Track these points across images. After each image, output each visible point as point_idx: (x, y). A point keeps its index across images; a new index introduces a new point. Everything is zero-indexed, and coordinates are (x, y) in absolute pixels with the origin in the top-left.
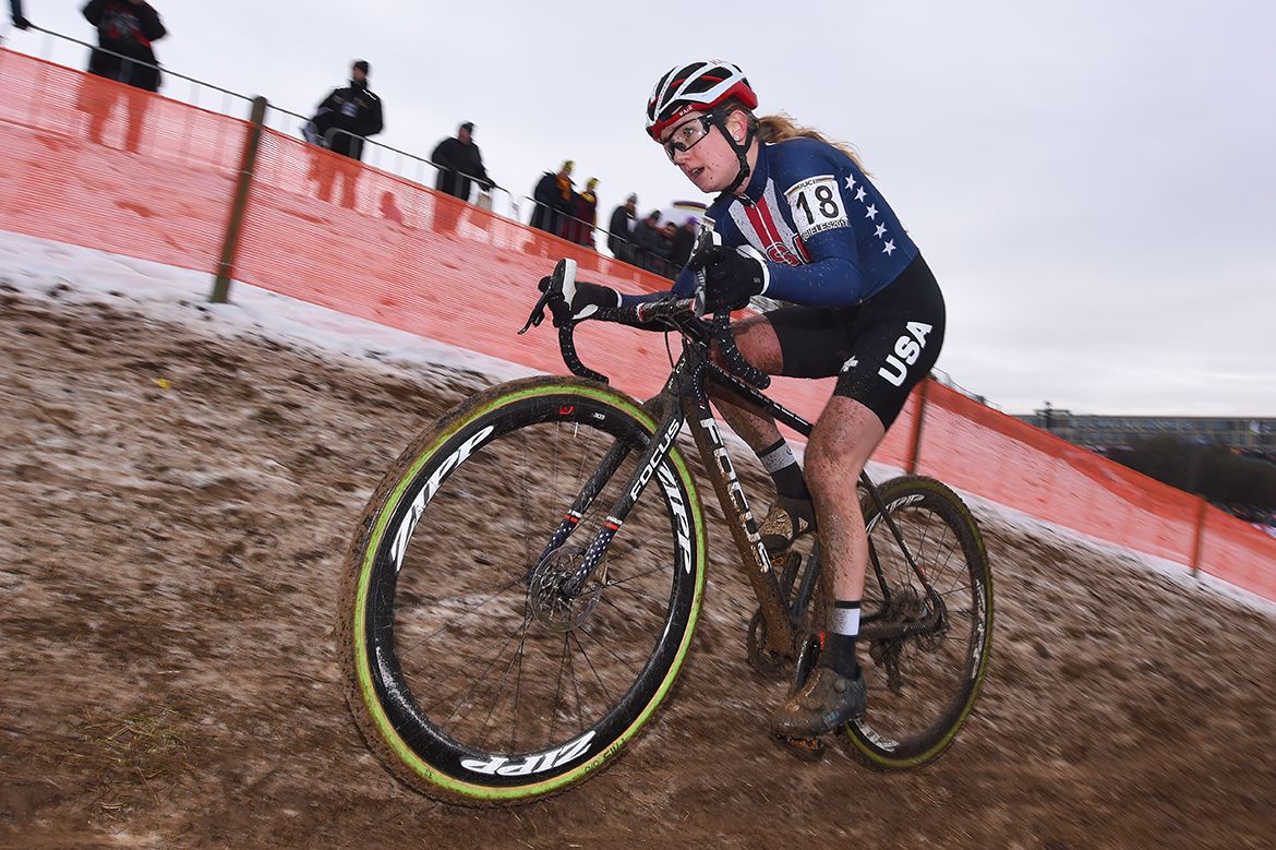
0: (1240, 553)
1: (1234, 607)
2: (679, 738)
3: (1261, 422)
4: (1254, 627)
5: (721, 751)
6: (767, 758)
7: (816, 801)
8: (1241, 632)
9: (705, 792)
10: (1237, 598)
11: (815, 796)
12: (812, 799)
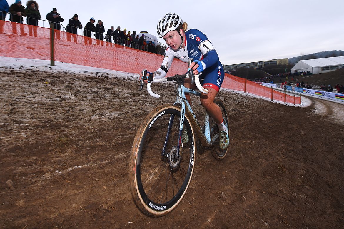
1: (252, 97)
3: (259, 62)
8: (252, 102)
10: (252, 96)
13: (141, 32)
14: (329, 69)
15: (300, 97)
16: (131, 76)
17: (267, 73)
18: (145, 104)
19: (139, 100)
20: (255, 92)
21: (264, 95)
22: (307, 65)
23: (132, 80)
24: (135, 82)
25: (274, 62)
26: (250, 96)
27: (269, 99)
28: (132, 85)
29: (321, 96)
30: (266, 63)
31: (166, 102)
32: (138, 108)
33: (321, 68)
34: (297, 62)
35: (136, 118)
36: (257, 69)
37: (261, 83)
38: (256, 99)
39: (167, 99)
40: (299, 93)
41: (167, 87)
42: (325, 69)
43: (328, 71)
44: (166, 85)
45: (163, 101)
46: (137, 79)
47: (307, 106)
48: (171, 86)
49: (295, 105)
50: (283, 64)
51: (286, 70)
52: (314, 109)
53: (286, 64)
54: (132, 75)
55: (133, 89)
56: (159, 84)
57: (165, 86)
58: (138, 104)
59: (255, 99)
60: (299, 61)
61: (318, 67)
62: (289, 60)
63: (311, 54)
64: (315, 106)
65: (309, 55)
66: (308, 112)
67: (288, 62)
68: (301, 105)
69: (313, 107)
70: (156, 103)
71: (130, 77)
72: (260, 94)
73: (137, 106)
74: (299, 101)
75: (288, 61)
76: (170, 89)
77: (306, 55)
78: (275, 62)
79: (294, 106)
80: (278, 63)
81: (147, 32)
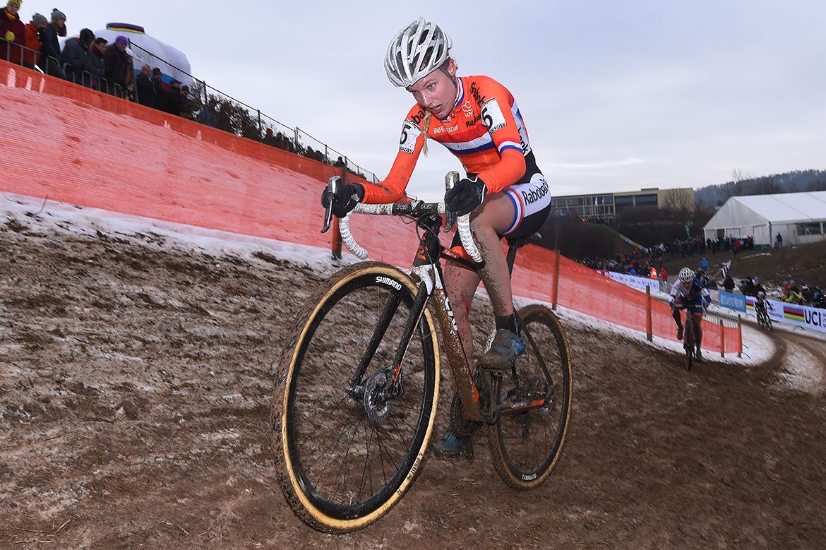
0: (583, 289)
1: (580, 327)
2: (97, 497)
3: (600, 197)
4: (592, 339)
5: (143, 501)
6: (189, 498)
7: (234, 524)
8: (582, 344)
9: (122, 539)
10: (582, 321)
11: (234, 521)
12: (230, 523)
13: (111, 26)
14: (818, 232)
15: (739, 326)
16: (29, 214)
17: (627, 240)
18: (91, 350)
19: (57, 332)
20: (591, 307)
21: (623, 318)
22: (753, 214)
23: (34, 235)
24: (46, 244)
25: (648, 198)
26: (574, 323)
27: (641, 336)
28: (30, 257)
29: (802, 324)
30: (622, 201)
31: (210, 344)
32: (44, 372)
33: (794, 227)
34: (721, 204)
35: (20, 431)
36: (592, 220)
37: (606, 274)
38: (596, 333)
39: (211, 330)
40: (735, 314)
41: (222, 274)
42: (807, 230)
43: (816, 238)
44: (215, 264)
45: (193, 338)
46: (59, 229)
47: (761, 362)
48: (240, 268)
49: (723, 356)
50: (678, 206)
51: (688, 229)
52: (785, 371)
53: (687, 206)
54: (34, 209)
55: (30, 273)
56: (179, 260)
57: (211, 267)
58: (47, 354)
59: (592, 332)
60: (727, 199)
61: (788, 224)
62: (695, 193)
63: (764, 178)
64: (787, 360)
65: (758, 179)
66: (768, 382)
67: (692, 200)
68: (742, 355)
69: (780, 364)
70: (153, 349)
71: (23, 220)
72: (608, 314)
73: (36, 364)
74: (735, 344)
75: (692, 197)
76: (234, 283)
77: (748, 180)
78: (653, 199)
79: (722, 360)
80: (661, 203)
81: (141, 30)
